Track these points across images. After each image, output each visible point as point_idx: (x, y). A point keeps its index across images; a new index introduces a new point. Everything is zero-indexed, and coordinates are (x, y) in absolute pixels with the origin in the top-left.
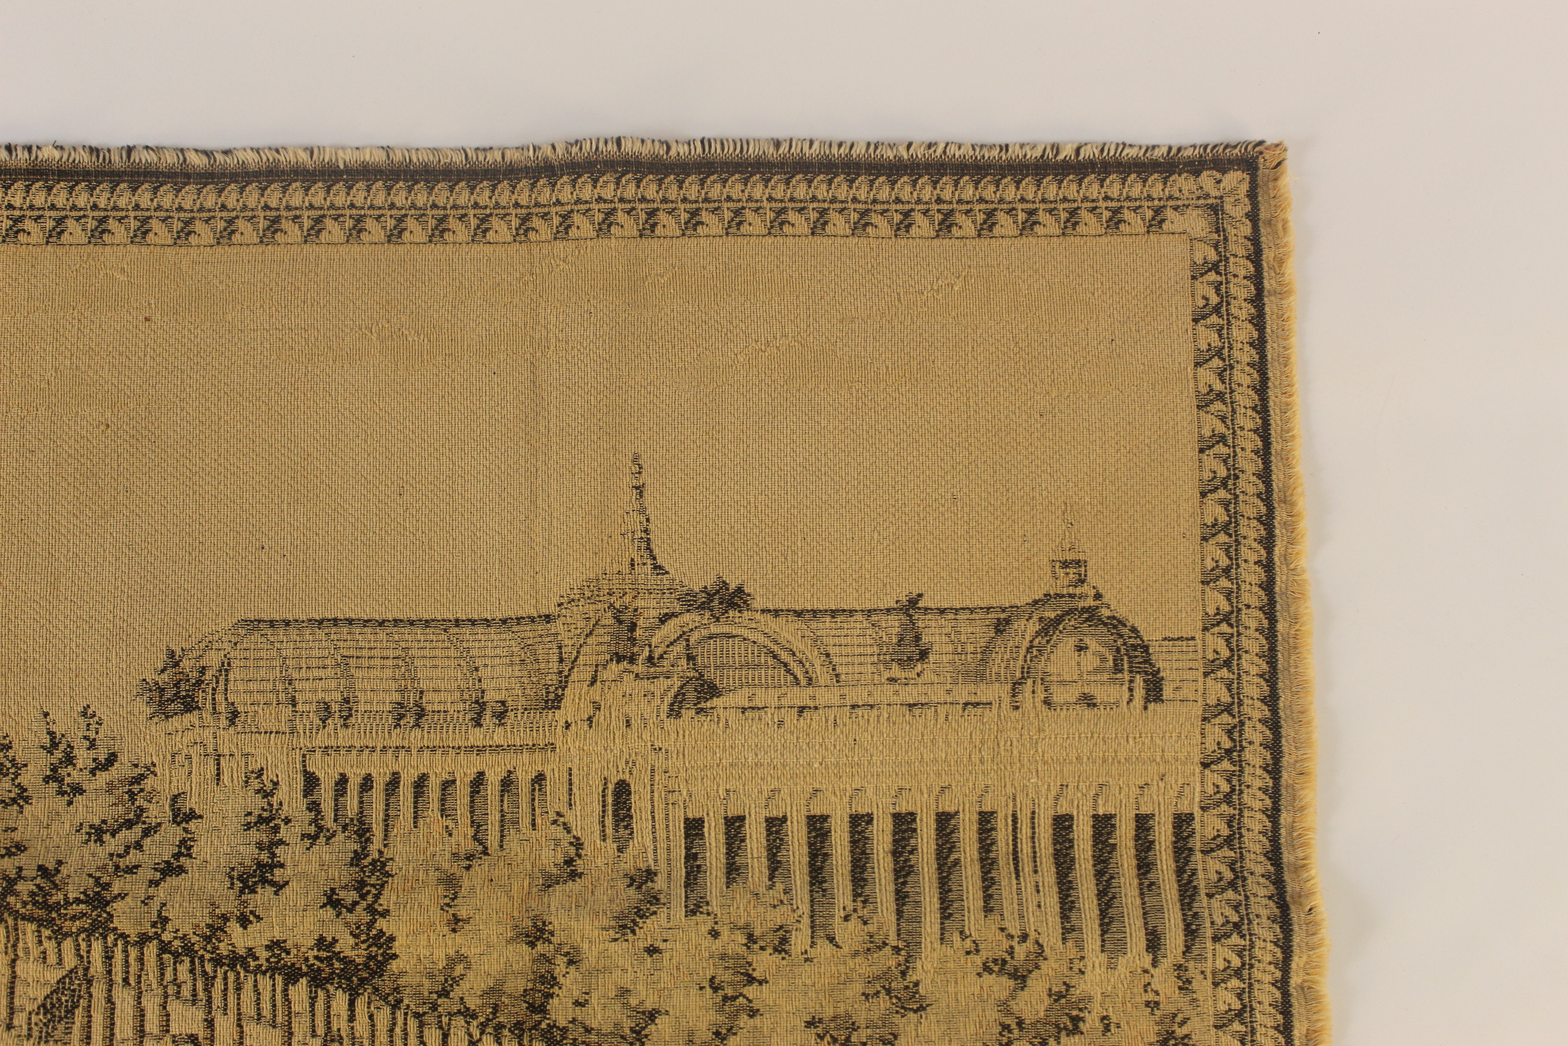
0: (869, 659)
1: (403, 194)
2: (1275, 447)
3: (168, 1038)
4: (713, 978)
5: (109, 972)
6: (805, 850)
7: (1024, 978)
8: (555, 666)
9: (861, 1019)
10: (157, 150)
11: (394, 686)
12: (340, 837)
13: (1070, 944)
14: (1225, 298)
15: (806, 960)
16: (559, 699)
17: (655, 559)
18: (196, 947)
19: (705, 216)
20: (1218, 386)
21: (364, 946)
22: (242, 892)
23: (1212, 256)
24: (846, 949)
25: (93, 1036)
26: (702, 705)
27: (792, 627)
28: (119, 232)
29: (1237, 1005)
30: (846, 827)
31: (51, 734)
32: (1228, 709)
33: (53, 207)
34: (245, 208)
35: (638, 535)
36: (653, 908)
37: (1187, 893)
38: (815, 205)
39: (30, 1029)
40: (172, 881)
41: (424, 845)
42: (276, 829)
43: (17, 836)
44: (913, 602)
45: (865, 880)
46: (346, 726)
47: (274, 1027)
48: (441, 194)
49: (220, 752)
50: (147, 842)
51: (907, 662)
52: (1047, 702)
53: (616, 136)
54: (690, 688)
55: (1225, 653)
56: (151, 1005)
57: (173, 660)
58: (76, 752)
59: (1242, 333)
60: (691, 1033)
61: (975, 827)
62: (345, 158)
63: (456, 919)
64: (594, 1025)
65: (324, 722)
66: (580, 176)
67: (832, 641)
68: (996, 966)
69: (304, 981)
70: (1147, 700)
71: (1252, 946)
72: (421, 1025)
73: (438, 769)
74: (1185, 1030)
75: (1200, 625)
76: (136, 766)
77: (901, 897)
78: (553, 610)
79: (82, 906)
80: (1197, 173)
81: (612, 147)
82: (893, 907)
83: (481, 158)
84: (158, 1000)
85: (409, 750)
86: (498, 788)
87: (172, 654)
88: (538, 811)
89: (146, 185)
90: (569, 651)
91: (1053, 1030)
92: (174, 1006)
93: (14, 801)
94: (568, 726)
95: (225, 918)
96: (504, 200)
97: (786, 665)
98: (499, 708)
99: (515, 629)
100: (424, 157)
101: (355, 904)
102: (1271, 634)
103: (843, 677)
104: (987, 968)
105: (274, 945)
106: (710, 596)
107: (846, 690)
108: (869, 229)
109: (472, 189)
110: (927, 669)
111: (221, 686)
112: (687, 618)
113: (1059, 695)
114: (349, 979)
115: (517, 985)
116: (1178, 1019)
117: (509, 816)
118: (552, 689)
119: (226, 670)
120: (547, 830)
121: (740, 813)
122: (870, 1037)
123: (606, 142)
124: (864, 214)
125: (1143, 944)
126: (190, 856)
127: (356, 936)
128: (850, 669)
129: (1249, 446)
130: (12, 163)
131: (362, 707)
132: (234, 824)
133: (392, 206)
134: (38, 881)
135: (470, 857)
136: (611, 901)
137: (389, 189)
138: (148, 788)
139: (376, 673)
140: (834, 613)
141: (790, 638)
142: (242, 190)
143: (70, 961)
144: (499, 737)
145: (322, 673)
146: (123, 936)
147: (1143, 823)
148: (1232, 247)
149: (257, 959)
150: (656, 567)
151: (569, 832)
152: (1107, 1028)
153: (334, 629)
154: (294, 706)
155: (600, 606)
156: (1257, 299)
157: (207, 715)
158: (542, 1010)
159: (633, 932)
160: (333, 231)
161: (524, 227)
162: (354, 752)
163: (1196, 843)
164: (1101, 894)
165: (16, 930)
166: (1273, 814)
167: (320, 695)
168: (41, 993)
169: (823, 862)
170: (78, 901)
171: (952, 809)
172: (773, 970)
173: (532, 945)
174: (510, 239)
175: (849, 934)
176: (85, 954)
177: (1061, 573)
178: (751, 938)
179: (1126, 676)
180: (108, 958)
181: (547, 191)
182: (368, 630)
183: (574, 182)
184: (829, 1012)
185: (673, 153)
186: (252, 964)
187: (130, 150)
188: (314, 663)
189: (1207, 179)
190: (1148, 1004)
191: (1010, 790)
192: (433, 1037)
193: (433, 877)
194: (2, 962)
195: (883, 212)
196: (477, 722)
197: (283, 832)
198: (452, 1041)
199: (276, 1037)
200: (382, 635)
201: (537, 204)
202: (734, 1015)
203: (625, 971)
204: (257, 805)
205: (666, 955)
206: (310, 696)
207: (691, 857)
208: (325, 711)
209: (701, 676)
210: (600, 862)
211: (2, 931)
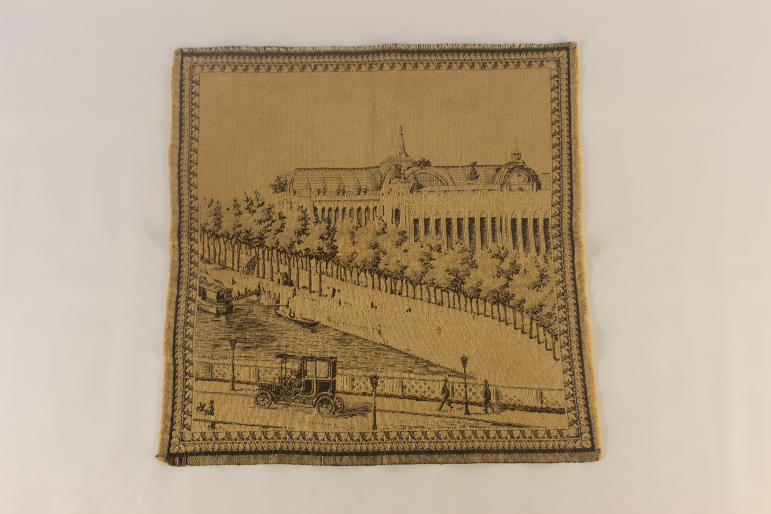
0: (463, 179)
1: (338, 59)
2: (572, 124)
3: (279, 274)
4: (421, 258)
5: (264, 257)
6: (445, 227)
7: (503, 259)
8: (379, 179)
9: (460, 270)
10: (271, 47)
11: (337, 185)
12: (323, 223)
13: (515, 250)
14: (560, 84)
15: (446, 254)
16: (381, 187)
17: (406, 153)
18: (286, 250)
19: (419, 65)
20: (557, 107)
21: (330, 249)
22: (298, 236)
23: (556, 73)
24: (456, 251)
25: (260, 273)
26: (418, 190)
27: (442, 171)
28: (263, 69)
29: (560, 267)
30: (456, 221)
31: (247, 197)
32: (559, 191)
33: (245, 63)
34: (296, 63)
35: (401, 146)
36: (406, 240)
37: (547, 238)
38: (449, 61)
39: (244, 272)
40: (279, 234)
41: (345, 225)
42: (307, 221)
43: (239, 223)
44: (474, 164)
45: (461, 234)
46: (324, 195)
47: (307, 271)
48: (348, 59)
49: (291, 201)
50: (273, 224)
51: (472, 179)
52: (510, 190)
53: (395, 43)
54: (415, 186)
55: (558, 177)
56: (275, 265)
57: (279, 178)
58: (253, 202)
59: (564, 93)
60: (416, 272)
61: (491, 221)
62: (322, 50)
63: (354, 242)
64: (390, 270)
65: (319, 194)
66: (386, 54)
67: (453, 174)
68: (496, 256)
69: (314, 259)
70: (537, 189)
71: (564, 251)
72: (345, 270)
73: (348, 206)
74: (546, 273)
75: (551, 170)
76: (270, 205)
77: (471, 238)
78: (379, 165)
79: (257, 240)
80: (552, 51)
81: (394, 46)
82: (469, 240)
83: (359, 49)
84: (276, 264)
85: (341, 201)
86: (364, 210)
87: (278, 177)
88: (375, 216)
89: (270, 57)
90: (383, 175)
91: (511, 273)
92: (280, 265)
93: (238, 214)
94: (383, 194)
95: (294, 242)
96: (365, 60)
97: (440, 180)
98: (365, 190)
99: (369, 170)
101: (328, 238)
102: (571, 173)
103: (456, 183)
104: (493, 257)
105: (307, 249)
106: (420, 163)
107: (456, 187)
108: (463, 68)
109: (357, 58)
110: (478, 181)
111: (291, 185)
112: (414, 168)
113: (513, 188)
114: (326, 258)
115: (370, 260)
116: (545, 270)
117: (367, 217)
118: (379, 185)
119: (293, 181)
120: (377, 221)
121: (428, 218)
124: (462, 63)
125: (535, 250)
126: (284, 227)
127: (328, 247)
128: (457, 181)
129: (565, 123)
130: (234, 51)
131: (328, 190)
132: (296, 219)
133: (335, 62)
134: (246, 234)
135: (357, 227)
136: (395, 238)
137: (334, 57)
138: (273, 211)
139: (331, 182)
140: (453, 167)
141: (441, 173)
142: (295, 58)
143: (254, 254)
144: (365, 197)
145: (318, 182)
146: (268, 247)
147: (535, 221)
148: (562, 71)
149: (302, 253)
150: (406, 155)
151: (383, 222)
152: (526, 273)
153: (321, 171)
154: (311, 190)
155: (391, 164)
156: (569, 85)
157: (288, 192)
158: (377, 266)
159: (401, 246)
160: (320, 68)
161: (371, 67)
162: (327, 202)
163: (550, 226)
164: (524, 238)
165: (240, 246)
166: (571, 219)
167: (318, 187)
168: (246, 262)
169: (450, 230)
170: (256, 238)
171: (484, 217)
172: (437, 257)
173: (374, 249)
174: (367, 70)
176: (257, 252)
177: (514, 157)
179: (531, 183)
180: (264, 253)
181: (377, 58)
182: (330, 171)
183: (384, 56)
184: (452, 268)
185: (411, 48)
186: (301, 255)
187: (265, 48)
188: (316, 179)
189: (555, 53)
190: (536, 266)
191: (500, 212)
192: (348, 272)
193: (348, 232)
194: (236, 254)
195: (467, 63)
196: (359, 194)
197: (308, 221)
198: (353, 274)
199: (307, 273)
200: (334, 172)
201: (374, 61)
202: (427, 268)
203: (398, 256)
204: (301, 215)
205: (409, 252)
206: (315, 187)
207: (415, 228)
208: (319, 191)
209: (418, 183)
210: (391, 229)
211: (236, 246)
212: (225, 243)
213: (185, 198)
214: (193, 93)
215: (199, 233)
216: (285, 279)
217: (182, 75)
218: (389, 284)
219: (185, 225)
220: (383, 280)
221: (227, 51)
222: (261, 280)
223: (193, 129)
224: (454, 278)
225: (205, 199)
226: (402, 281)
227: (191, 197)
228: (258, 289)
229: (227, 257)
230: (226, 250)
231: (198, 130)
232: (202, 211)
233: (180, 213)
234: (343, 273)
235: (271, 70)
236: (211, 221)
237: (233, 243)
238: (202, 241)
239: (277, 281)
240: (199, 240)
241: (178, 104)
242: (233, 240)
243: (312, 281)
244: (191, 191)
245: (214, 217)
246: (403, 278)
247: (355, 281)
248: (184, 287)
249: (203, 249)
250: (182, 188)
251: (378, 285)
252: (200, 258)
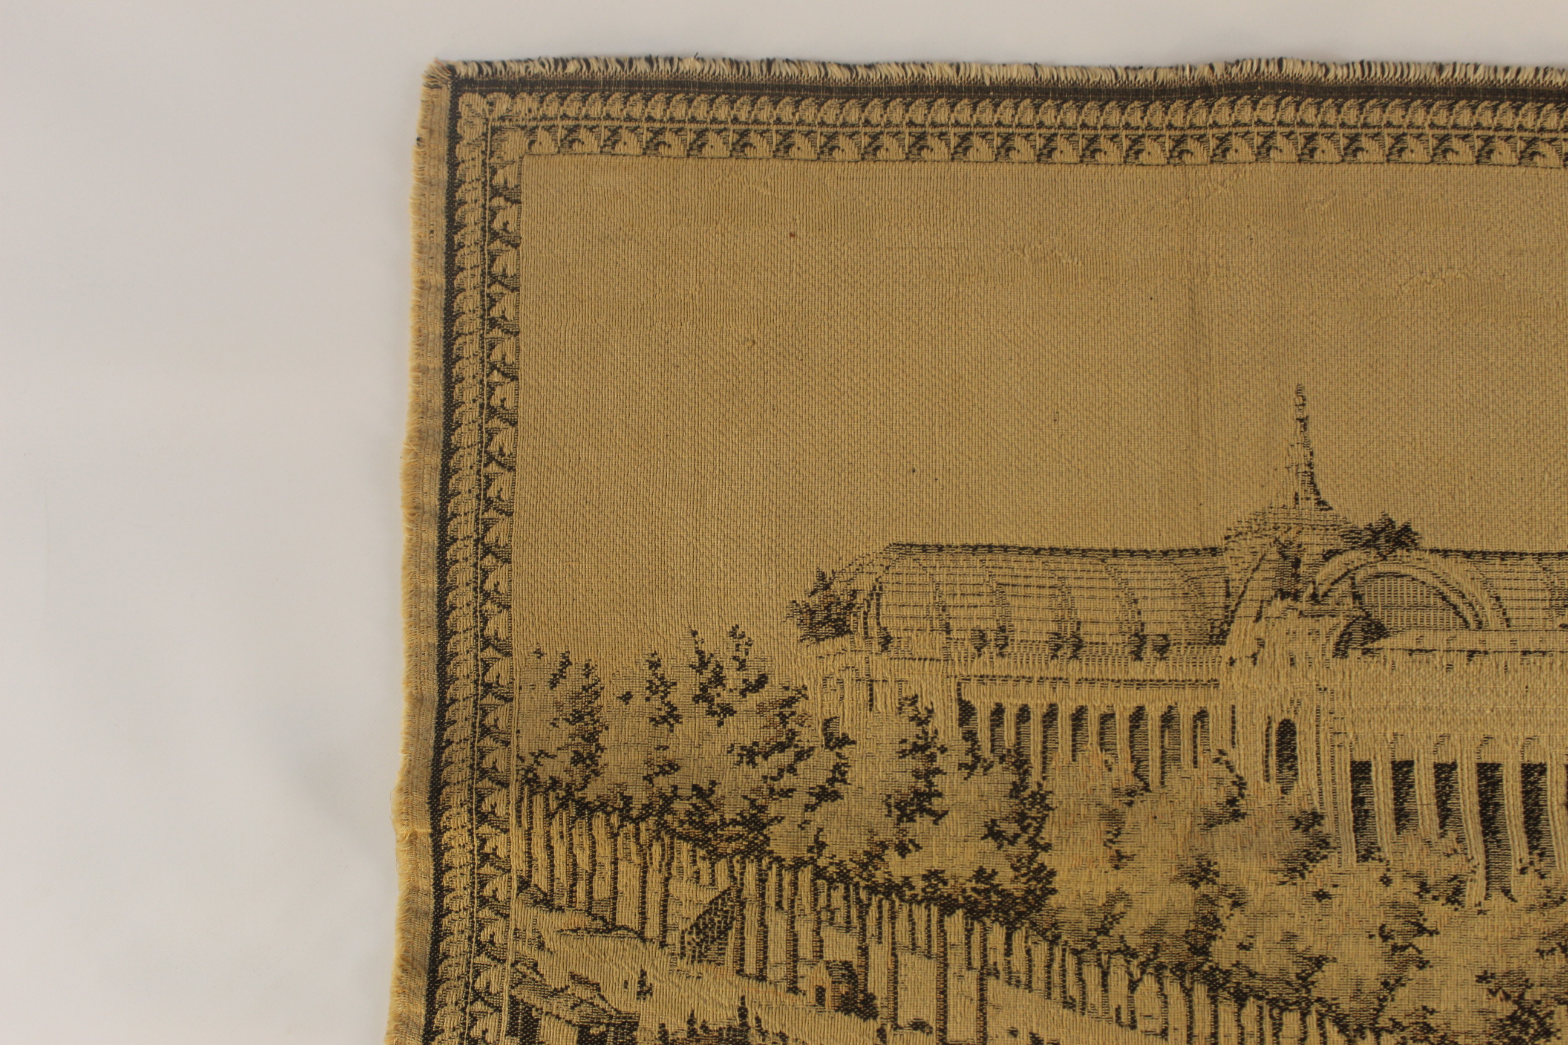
0: (1541, 605)
1: (1052, 112)
3: (821, 965)
4: (1383, 926)
5: (762, 895)
6: (1475, 798)
8: (1221, 601)
9: (1535, 976)
10: (799, 63)
11: (1051, 615)
15: (1480, 912)
16: (1224, 634)
17: (1318, 494)
18: (852, 874)
19: (1364, 142)
21: (1024, 880)
22: (900, 820)
24: (1521, 903)
25: (747, 958)
26: (1369, 646)
27: (1461, 569)
28: (761, 147)
30: (1518, 777)
31: (700, 653)
33: (693, 120)
34: (889, 124)
35: (1303, 468)
36: (1324, 852)
38: (1479, 132)
39: (683, 948)
40: (826, 807)
41: (1083, 779)
42: (932, 758)
43: (669, 755)
45: (1540, 832)
46: (1002, 655)
47: (929, 958)
48: (1091, 114)
49: (873, 677)
50: (801, 766)
53: (1277, 56)
54: (1355, 627)
56: (805, 930)
57: (824, 582)
58: (725, 672)
60: (1359, 982)
62: (991, 74)
63: (1120, 856)
64: (1259, 969)
65: (979, 650)
66: (1239, 98)
67: (1502, 584)
69: (960, 912)
72: (1080, 962)
73: (1096, 702)
76: (787, 688)
78: (1219, 542)
79: (739, 828)
81: (1273, 68)
83: (1131, 77)
84: (811, 926)
85: (1066, 682)
86: (1158, 722)
87: (822, 576)
88: (1200, 749)
89: (787, 99)
90: (1236, 586)
92: (827, 932)
93: (664, 719)
94: (1232, 662)
95: (883, 846)
96: (1157, 121)
97: (1455, 607)
98: (1161, 642)
99: (1178, 561)
100: (1072, 75)
101: (1017, 836)
103: (1513, 622)
105: (933, 876)
106: (1376, 534)
107: (1517, 636)
108: (1537, 159)
109: (1123, 109)
111: (873, 611)
112: (1352, 555)
114: (1006, 913)
115: (1183, 925)
117: (1170, 753)
118: (1217, 624)
119: (878, 595)
120: (1210, 768)
121: (1408, 757)
122: (1544, 996)
123: (1268, 63)
124: (1531, 142)
126: (844, 781)
127: (1016, 869)
128: (1521, 614)
130: (653, 75)
131: (1018, 637)
132: (889, 750)
133: (1041, 125)
134: (694, 800)
135: (1131, 793)
136: (1278, 843)
137: (1037, 107)
138: (799, 711)
139: (1030, 601)
140: (1504, 555)
141: (1460, 580)
142: (886, 105)
143: (723, 882)
144: (1160, 671)
145: (976, 600)
146: (779, 860)
149: (912, 888)
151: (1232, 771)
153: (989, 556)
154: (948, 632)
155: (1266, 540)
157: (859, 639)
158: (1203, 951)
159: (1302, 876)
160: (981, 149)
161: (1179, 149)
162: (1011, 682)
165: (672, 848)
167: (976, 623)
168: (694, 913)
169: (1495, 812)
170: (734, 822)
172: (1445, 921)
173: (1195, 885)
174: (1163, 161)
175: (1526, 887)
176: (738, 876)
178: (1424, 887)
180: (762, 880)
181: (1203, 113)
182: (1024, 558)
184: (1501, 967)
185: (1331, 76)
186: (908, 893)
187: (770, 63)
188: (969, 590)
192: (1092, 974)
193: (1095, 810)
194: (654, 879)
195: (1552, 141)
196: (1138, 656)
197: (940, 761)
198: (1112, 980)
199: (931, 968)
200: (1038, 563)
201: (1192, 126)
202: (1403, 966)
203: (1291, 915)
204: (912, 731)
205: (1336, 901)
206: (964, 623)
207: (1358, 801)
208: (981, 639)
209: (1368, 615)
210: (1263, 803)
211: (656, 849)
212: (615, 836)
213: (462, 648)
214: (495, 235)
215: (514, 790)
216: (843, 989)
217: (453, 164)
218: (1251, 1026)
219: (459, 754)
220: (1227, 1011)
221: (625, 74)
222: (750, 988)
223: (496, 377)
224: (1509, 1008)
225: (539, 653)
226: (1304, 1015)
227: (487, 643)
228: (737, 1023)
229: (620, 888)
230: (615, 862)
231: (515, 378)
232: (525, 700)
233: (443, 706)
234: (1071, 978)
235: (793, 151)
236: (562, 744)
237: (644, 836)
238: (526, 825)
239: (811, 995)
240: (513, 820)
241: (438, 279)
242: (643, 826)
243: (951, 1002)
244: (485, 621)
245: (572, 729)
246: (1309, 1003)
247: (1118, 1010)
248: (451, 997)
249: (529, 853)
250: (453, 608)
251: (1208, 1031)
252: (515, 885)
